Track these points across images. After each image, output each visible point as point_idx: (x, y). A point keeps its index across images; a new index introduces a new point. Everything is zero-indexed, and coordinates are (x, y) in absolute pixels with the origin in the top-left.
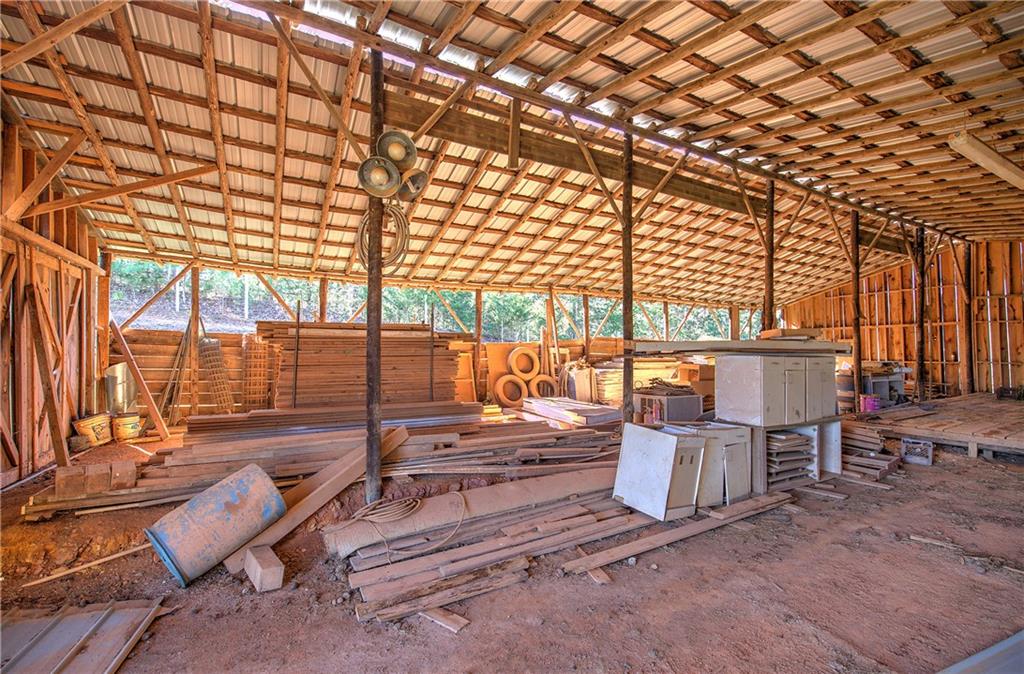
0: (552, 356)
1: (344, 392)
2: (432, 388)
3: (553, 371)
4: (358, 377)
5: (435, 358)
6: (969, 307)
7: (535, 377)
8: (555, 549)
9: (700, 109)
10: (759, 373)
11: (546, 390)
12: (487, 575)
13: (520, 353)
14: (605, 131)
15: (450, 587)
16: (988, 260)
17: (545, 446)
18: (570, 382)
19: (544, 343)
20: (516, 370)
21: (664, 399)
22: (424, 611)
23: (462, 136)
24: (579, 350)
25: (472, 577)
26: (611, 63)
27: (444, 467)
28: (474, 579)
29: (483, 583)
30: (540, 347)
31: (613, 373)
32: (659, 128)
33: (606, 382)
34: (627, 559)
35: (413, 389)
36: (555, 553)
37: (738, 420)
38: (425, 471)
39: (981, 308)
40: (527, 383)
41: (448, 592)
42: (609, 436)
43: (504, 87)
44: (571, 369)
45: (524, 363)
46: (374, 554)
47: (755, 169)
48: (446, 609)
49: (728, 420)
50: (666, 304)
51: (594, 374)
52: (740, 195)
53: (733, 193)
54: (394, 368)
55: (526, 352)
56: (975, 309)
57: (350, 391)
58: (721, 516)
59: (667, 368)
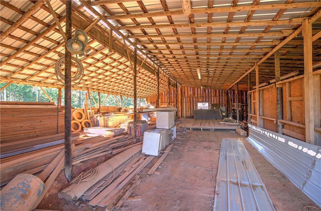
0: (88, 113)
1: (13, 135)
2: (58, 129)
3: (89, 118)
4: (21, 127)
5: (59, 116)
6: (181, 99)
7: (83, 120)
8: (141, 170)
9: (155, 48)
10: (167, 116)
11: (88, 125)
12: (133, 183)
13: (77, 112)
14: (129, 46)
15: (127, 191)
16: (184, 90)
17: (114, 143)
18: (98, 121)
19: (85, 108)
20: (76, 118)
21: (141, 124)
22: (126, 200)
23: (95, 36)
24: (97, 110)
25: (130, 185)
26: (144, 31)
27: (90, 156)
28: (131, 185)
29: (134, 186)
30: (83, 110)
31: (111, 118)
32: (142, 49)
33: (109, 121)
34: (158, 167)
35: (49, 130)
36: (141, 172)
37: (162, 128)
38: (85, 159)
39: (183, 100)
40: (81, 123)
41: (128, 192)
42: (128, 137)
43: (109, 24)
44: (97, 117)
45: (79, 116)
46: (92, 192)
47: (156, 64)
48: (131, 196)
49: (160, 128)
50: (121, 96)
51: (105, 118)
52: (154, 71)
53: (153, 69)
54: (40, 122)
55: (79, 112)
56: (182, 100)
57: (16, 134)
58: (167, 151)
59: (124, 115)
